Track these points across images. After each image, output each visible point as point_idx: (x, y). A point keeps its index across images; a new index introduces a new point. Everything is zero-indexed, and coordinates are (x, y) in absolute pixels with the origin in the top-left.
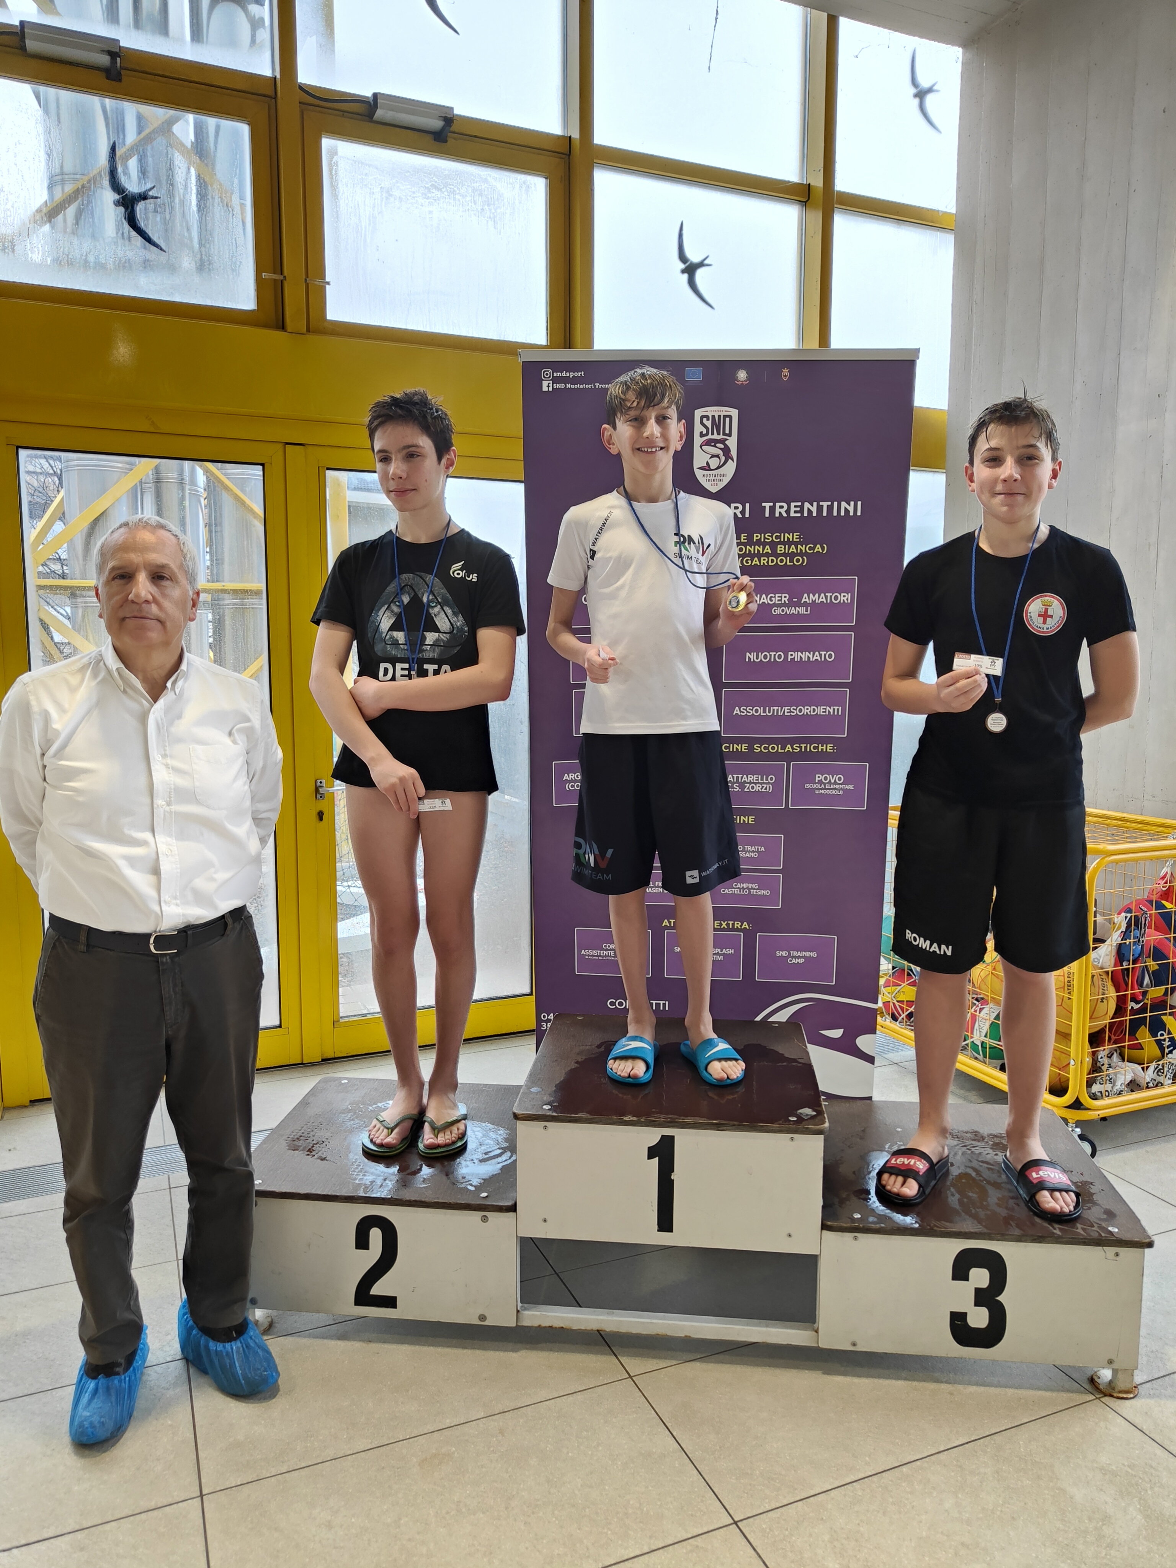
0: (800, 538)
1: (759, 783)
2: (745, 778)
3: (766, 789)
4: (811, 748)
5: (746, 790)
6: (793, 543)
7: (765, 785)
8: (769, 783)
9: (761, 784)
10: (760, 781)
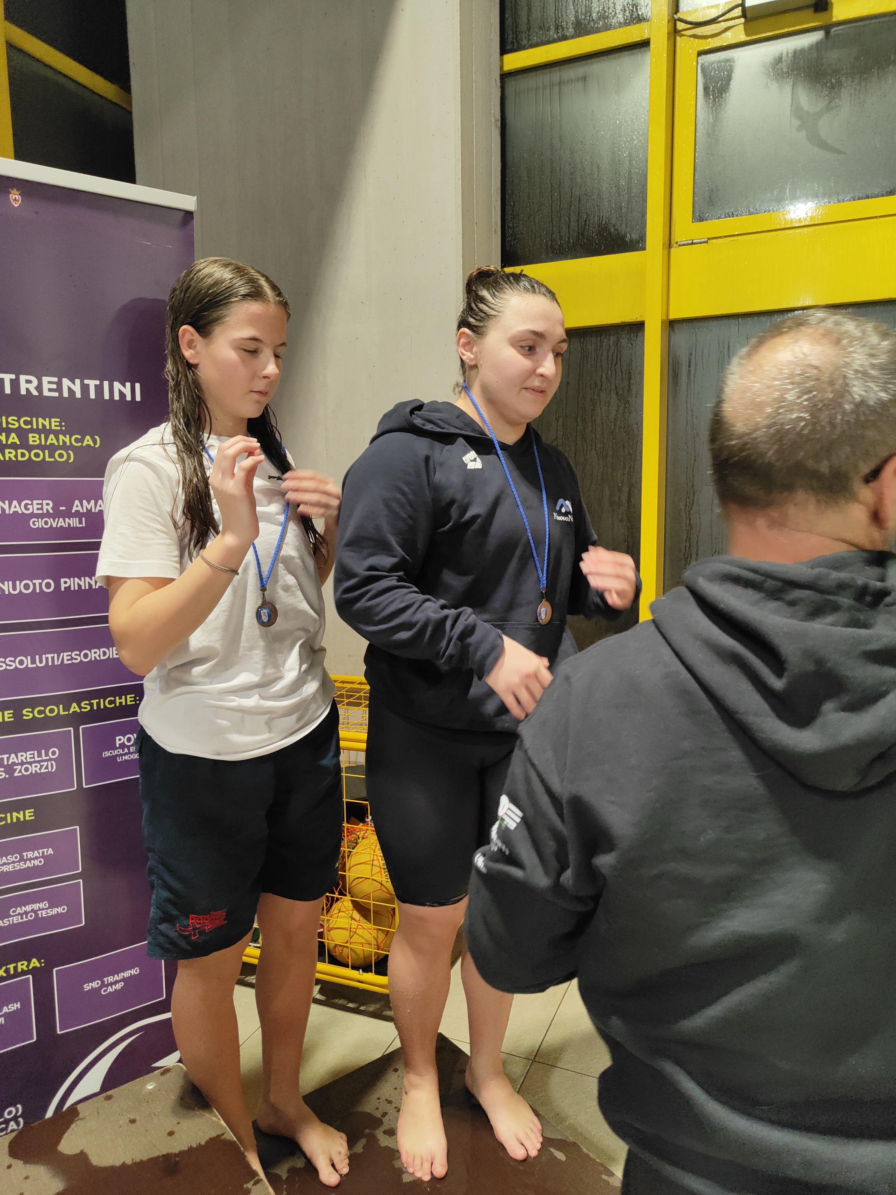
0: (61, 426)
1: (35, 762)
2: (13, 758)
3: (47, 768)
4: (106, 703)
5: (16, 774)
6: (51, 431)
7: (45, 764)
8: (51, 760)
9: (39, 762)
10: (37, 759)
